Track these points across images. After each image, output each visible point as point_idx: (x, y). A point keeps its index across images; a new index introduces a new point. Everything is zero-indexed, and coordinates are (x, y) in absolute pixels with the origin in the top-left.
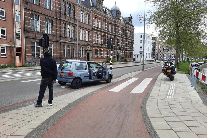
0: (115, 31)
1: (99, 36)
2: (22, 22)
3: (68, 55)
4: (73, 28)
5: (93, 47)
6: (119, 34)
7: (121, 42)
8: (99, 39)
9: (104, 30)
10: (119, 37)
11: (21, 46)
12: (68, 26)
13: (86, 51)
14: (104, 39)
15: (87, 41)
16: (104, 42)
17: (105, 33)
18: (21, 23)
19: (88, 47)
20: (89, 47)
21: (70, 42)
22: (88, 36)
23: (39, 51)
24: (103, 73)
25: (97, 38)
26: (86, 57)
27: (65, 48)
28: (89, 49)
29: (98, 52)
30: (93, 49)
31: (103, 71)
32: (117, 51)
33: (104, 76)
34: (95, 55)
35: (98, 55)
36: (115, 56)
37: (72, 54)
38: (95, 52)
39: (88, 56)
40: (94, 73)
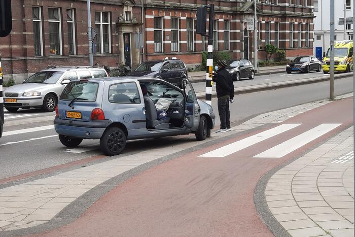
3: (52, 47)
5: (147, 9)
13: (119, 25)
19: (125, 9)
20: (130, 9)
24: (186, 111)
26: (120, 53)
27: (40, 20)
28: (130, 20)
29: (166, 30)
30: (147, 17)
31: (184, 104)
32: (245, 21)
33: (188, 118)
34: (153, 42)
35: (166, 42)
36: (238, 41)
37: (66, 40)
38: (154, 27)
39: (127, 46)
40: (160, 112)
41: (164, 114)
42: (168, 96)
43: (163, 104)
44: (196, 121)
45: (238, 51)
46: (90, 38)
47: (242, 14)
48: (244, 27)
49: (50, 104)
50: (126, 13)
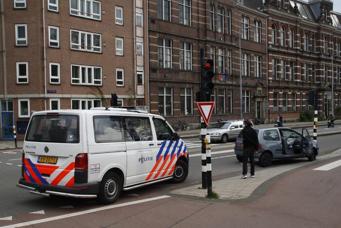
0: (318, 49)
1: (281, 64)
2: (146, 55)
3: (220, 109)
4: (228, 54)
5: (270, 88)
6: (329, 56)
7: (335, 74)
8: (282, 69)
9: (292, 49)
10: (330, 61)
11: (143, 97)
12: (220, 52)
13: (255, 97)
14: (292, 70)
15: (256, 78)
16: (292, 75)
17: (296, 55)
18: (144, 57)
19: (258, 89)
20: (261, 89)
21: (224, 83)
22: (258, 66)
23: (170, 103)
24: (304, 145)
25: (279, 68)
26: (255, 112)
27: (215, 96)
28: (261, 94)
29: (280, 99)
30: (270, 92)
31: (302, 141)
32: (325, 94)
33: (306, 149)
34: (273, 106)
35: (280, 106)
36: (321, 105)
37: (227, 105)
38: (274, 98)
39: (259, 108)
40: (289, 145)
41: (291, 147)
42: (293, 137)
43: (290, 141)
44: (310, 151)
45: (321, 111)
46: (241, 104)
47: (324, 90)
48: (325, 97)
49: (225, 139)
50: (259, 91)
